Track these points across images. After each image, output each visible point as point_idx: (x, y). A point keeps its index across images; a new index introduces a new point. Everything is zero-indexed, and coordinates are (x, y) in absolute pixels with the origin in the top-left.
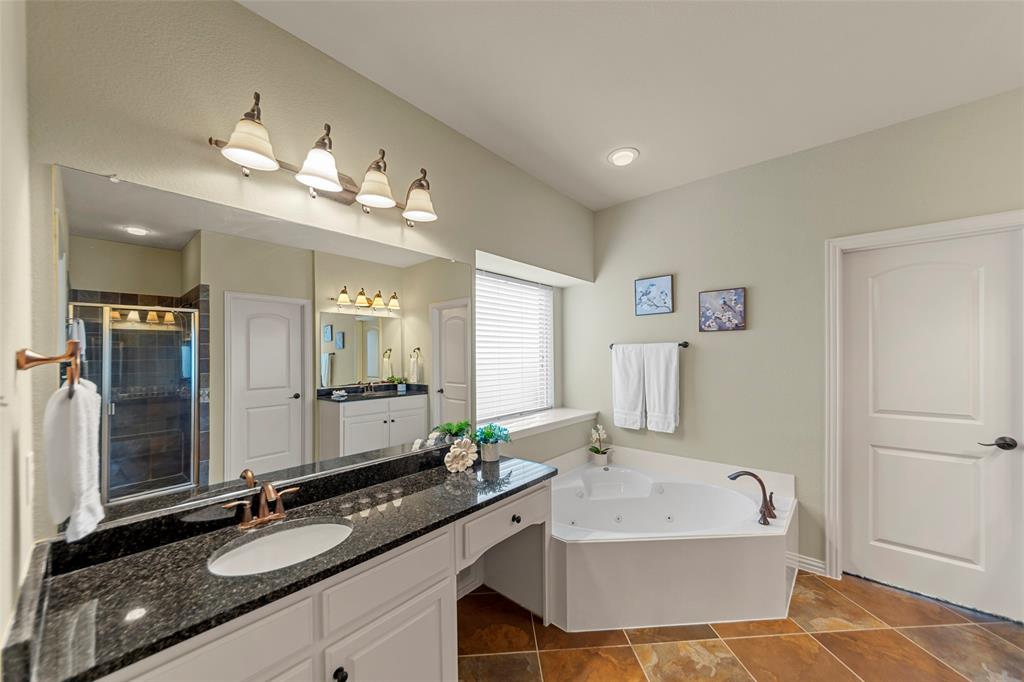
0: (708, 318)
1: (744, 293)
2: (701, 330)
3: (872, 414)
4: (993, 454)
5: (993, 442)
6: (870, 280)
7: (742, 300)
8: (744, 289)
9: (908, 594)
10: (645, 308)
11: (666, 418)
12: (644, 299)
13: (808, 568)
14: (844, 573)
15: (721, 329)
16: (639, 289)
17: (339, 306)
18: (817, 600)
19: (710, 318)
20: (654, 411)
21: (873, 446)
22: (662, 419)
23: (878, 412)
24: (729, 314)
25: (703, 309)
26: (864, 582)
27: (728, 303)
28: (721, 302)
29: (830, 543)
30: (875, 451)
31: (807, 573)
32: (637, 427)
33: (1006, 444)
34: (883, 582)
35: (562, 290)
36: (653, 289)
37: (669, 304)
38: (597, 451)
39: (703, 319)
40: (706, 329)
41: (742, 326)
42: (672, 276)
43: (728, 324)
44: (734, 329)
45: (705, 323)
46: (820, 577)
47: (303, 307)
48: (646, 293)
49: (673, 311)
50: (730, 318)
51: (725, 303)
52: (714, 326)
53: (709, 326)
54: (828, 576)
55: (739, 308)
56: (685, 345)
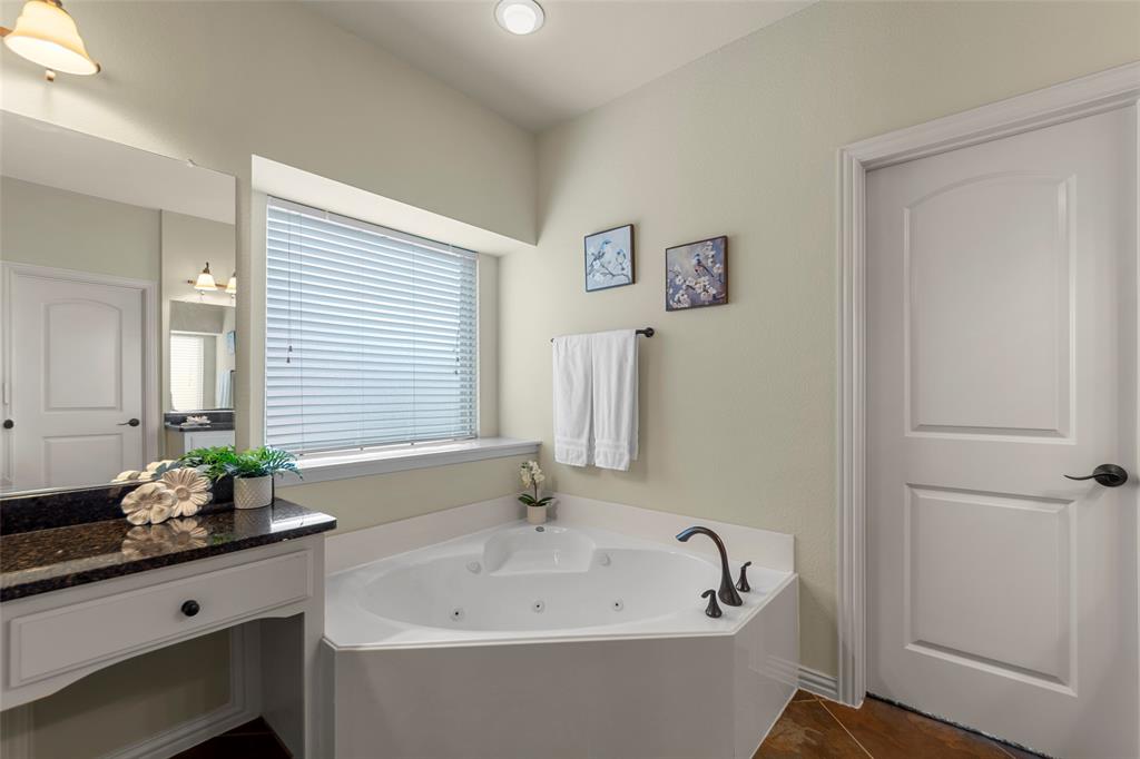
0: (677, 289)
1: (724, 245)
2: (669, 308)
3: (910, 434)
4: (1090, 495)
5: (1091, 474)
6: (907, 212)
7: (722, 256)
8: (725, 239)
9: (962, 733)
10: (598, 279)
11: (617, 447)
12: (597, 264)
13: (813, 689)
14: (868, 695)
15: (696, 304)
16: (591, 250)
17: (200, 292)
18: (806, 744)
19: (679, 288)
20: (603, 437)
21: (911, 486)
22: (611, 450)
23: (916, 429)
24: (705, 280)
25: (671, 275)
26: (896, 711)
27: (704, 262)
28: (694, 261)
29: (844, 646)
30: (913, 494)
31: (811, 696)
32: (581, 463)
33: (1111, 477)
34: (924, 712)
35: (497, 260)
36: (607, 248)
37: (628, 271)
38: (531, 502)
39: (671, 291)
40: (675, 306)
41: (722, 298)
42: (632, 226)
43: (703, 296)
44: (711, 304)
45: (674, 294)
46: (828, 703)
47: (144, 293)
48: (599, 256)
49: (634, 282)
50: (706, 286)
51: (699, 262)
52: (686, 301)
53: (679, 301)
54: (841, 702)
55: (718, 269)
56: (649, 333)
